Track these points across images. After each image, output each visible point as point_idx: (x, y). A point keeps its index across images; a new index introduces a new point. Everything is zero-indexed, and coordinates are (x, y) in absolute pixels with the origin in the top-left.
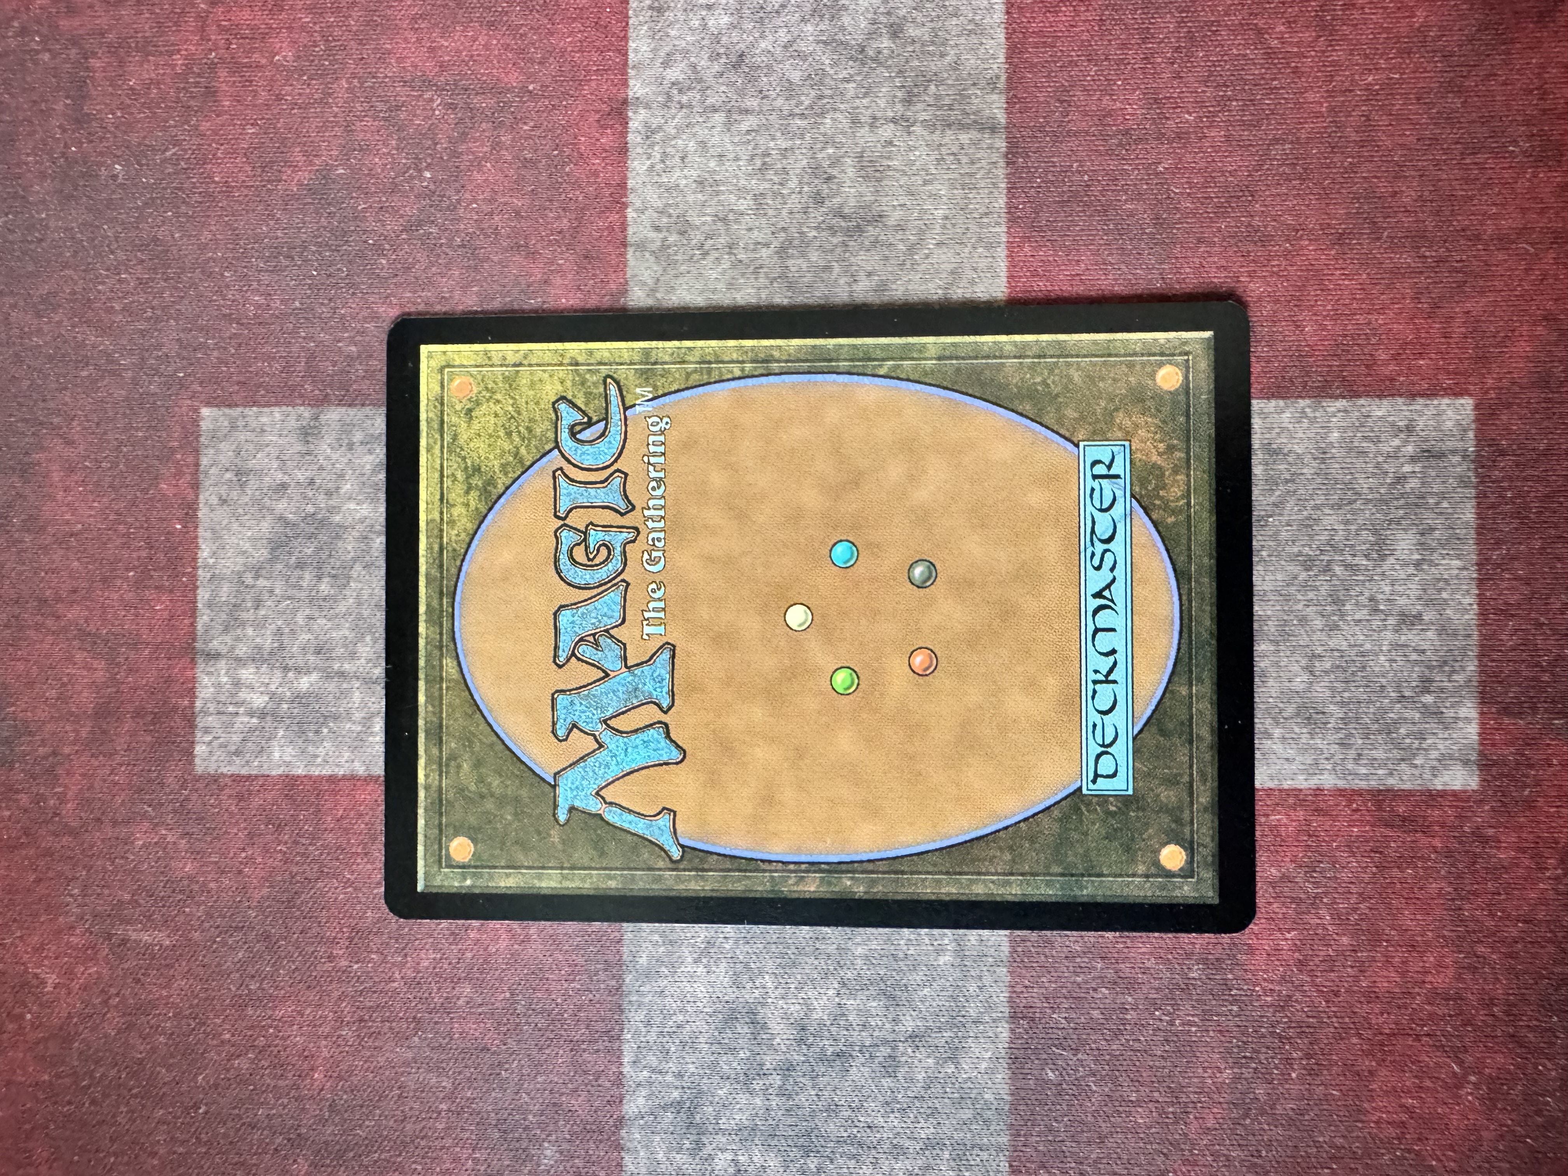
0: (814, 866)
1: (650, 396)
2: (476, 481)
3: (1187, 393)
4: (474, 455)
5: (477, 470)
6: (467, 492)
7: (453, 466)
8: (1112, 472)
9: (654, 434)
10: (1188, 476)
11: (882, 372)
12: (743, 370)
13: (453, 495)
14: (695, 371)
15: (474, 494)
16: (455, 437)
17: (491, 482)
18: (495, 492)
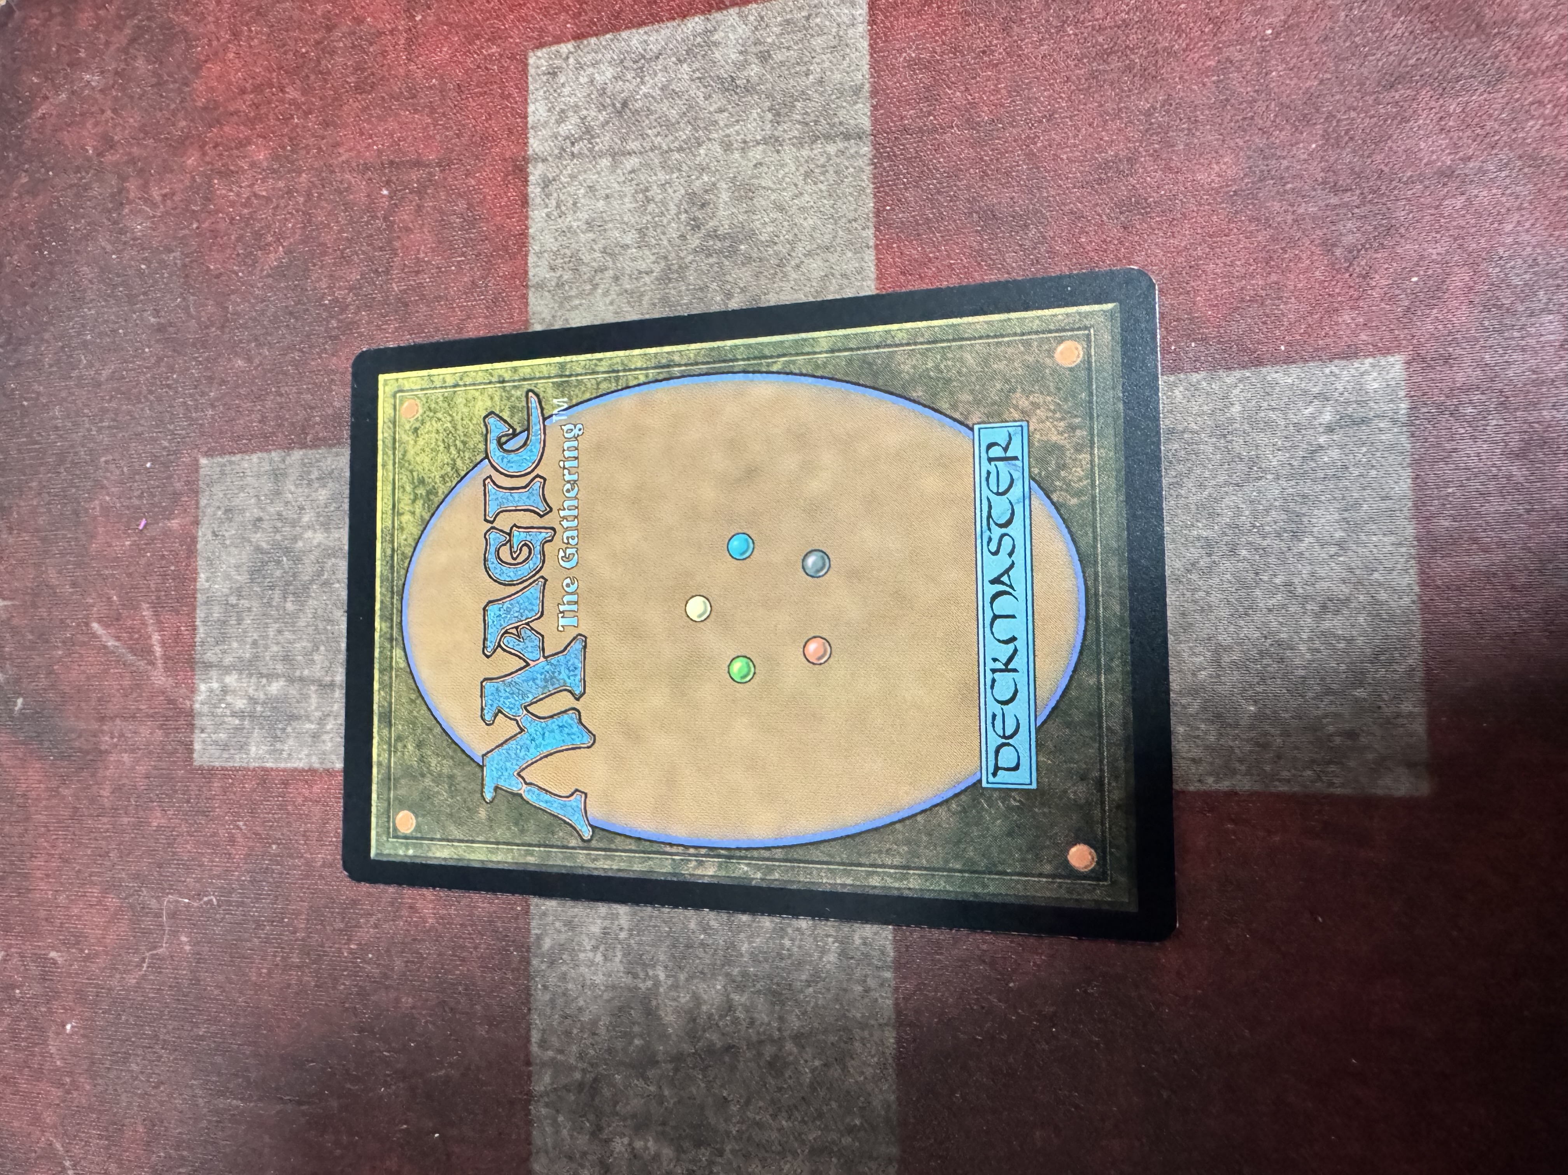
0: (713, 851)
1: (566, 406)
2: (421, 491)
3: (1089, 369)
4: (420, 468)
5: (422, 481)
6: (414, 501)
7: (403, 478)
8: (1009, 454)
9: (569, 440)
10: (1092, 454)
11: (775, 368)
12: (647, 376)
13: (401, 505)
14: (605, 379)
15: (419, 503)
16: (405, 452)
17: (432, 492)
18: (437, 500)
